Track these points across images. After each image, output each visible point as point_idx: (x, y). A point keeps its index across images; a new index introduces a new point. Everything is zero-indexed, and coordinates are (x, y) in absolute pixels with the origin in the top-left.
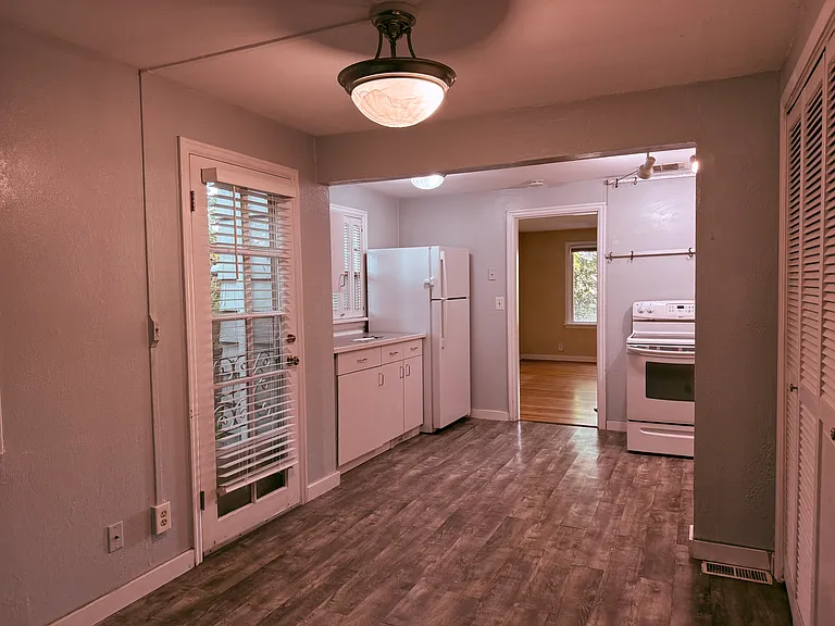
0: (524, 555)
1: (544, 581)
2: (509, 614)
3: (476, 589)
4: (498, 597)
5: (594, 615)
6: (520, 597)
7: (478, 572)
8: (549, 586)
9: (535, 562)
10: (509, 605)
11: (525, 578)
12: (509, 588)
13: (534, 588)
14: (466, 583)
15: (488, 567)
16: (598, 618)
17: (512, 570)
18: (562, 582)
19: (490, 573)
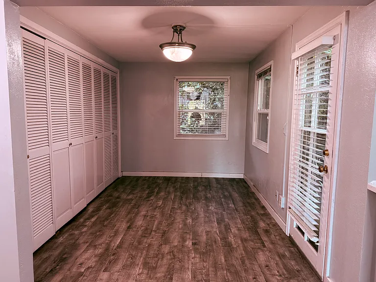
0: (148, 274)
1: (136, 258)
2: (149, 241)
3: (166, 249)
4: (155, 247)
5: (115, 247)
6: (146, 249)
7: (169, 257)
8: (133, 257)
9: (141, 270)
10: (150, 245)
11: (145, 259)
12: (152, 252)
13: (140, 254)
14: (171, 251)
15: (165, 261)
16: (114, 246)
17: (152, 262)
18: (126, 261)
19: (163, 258)
